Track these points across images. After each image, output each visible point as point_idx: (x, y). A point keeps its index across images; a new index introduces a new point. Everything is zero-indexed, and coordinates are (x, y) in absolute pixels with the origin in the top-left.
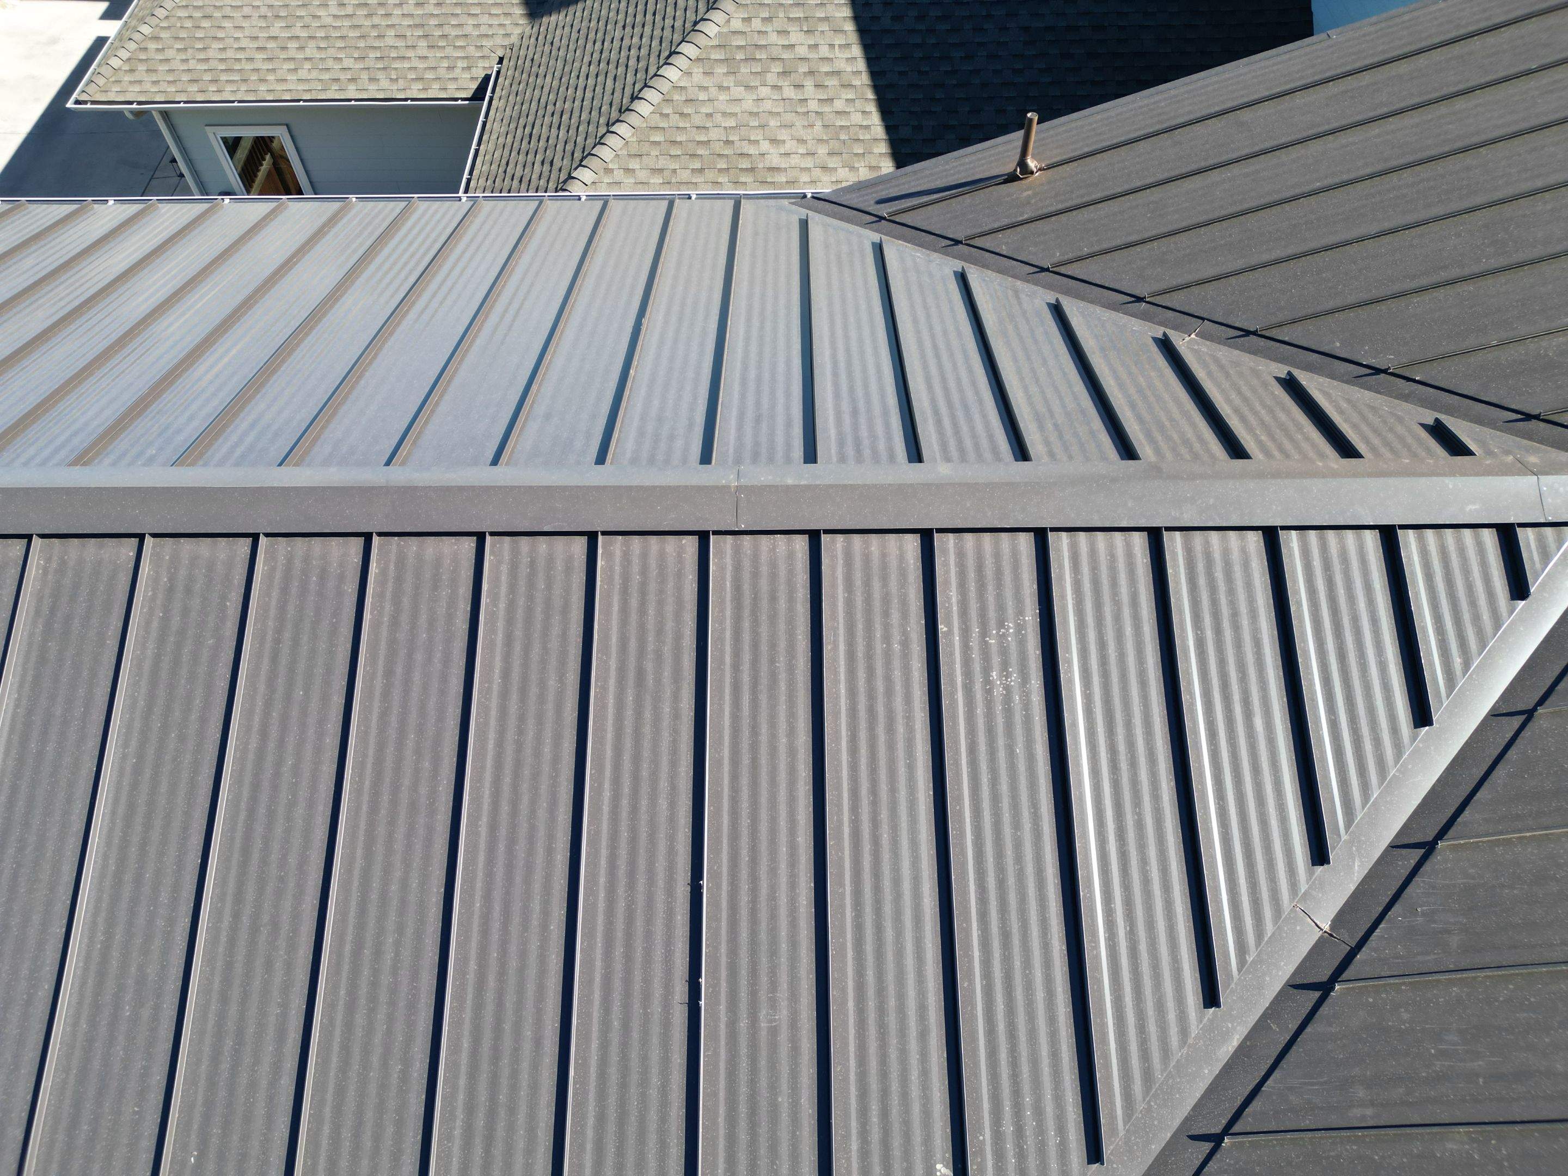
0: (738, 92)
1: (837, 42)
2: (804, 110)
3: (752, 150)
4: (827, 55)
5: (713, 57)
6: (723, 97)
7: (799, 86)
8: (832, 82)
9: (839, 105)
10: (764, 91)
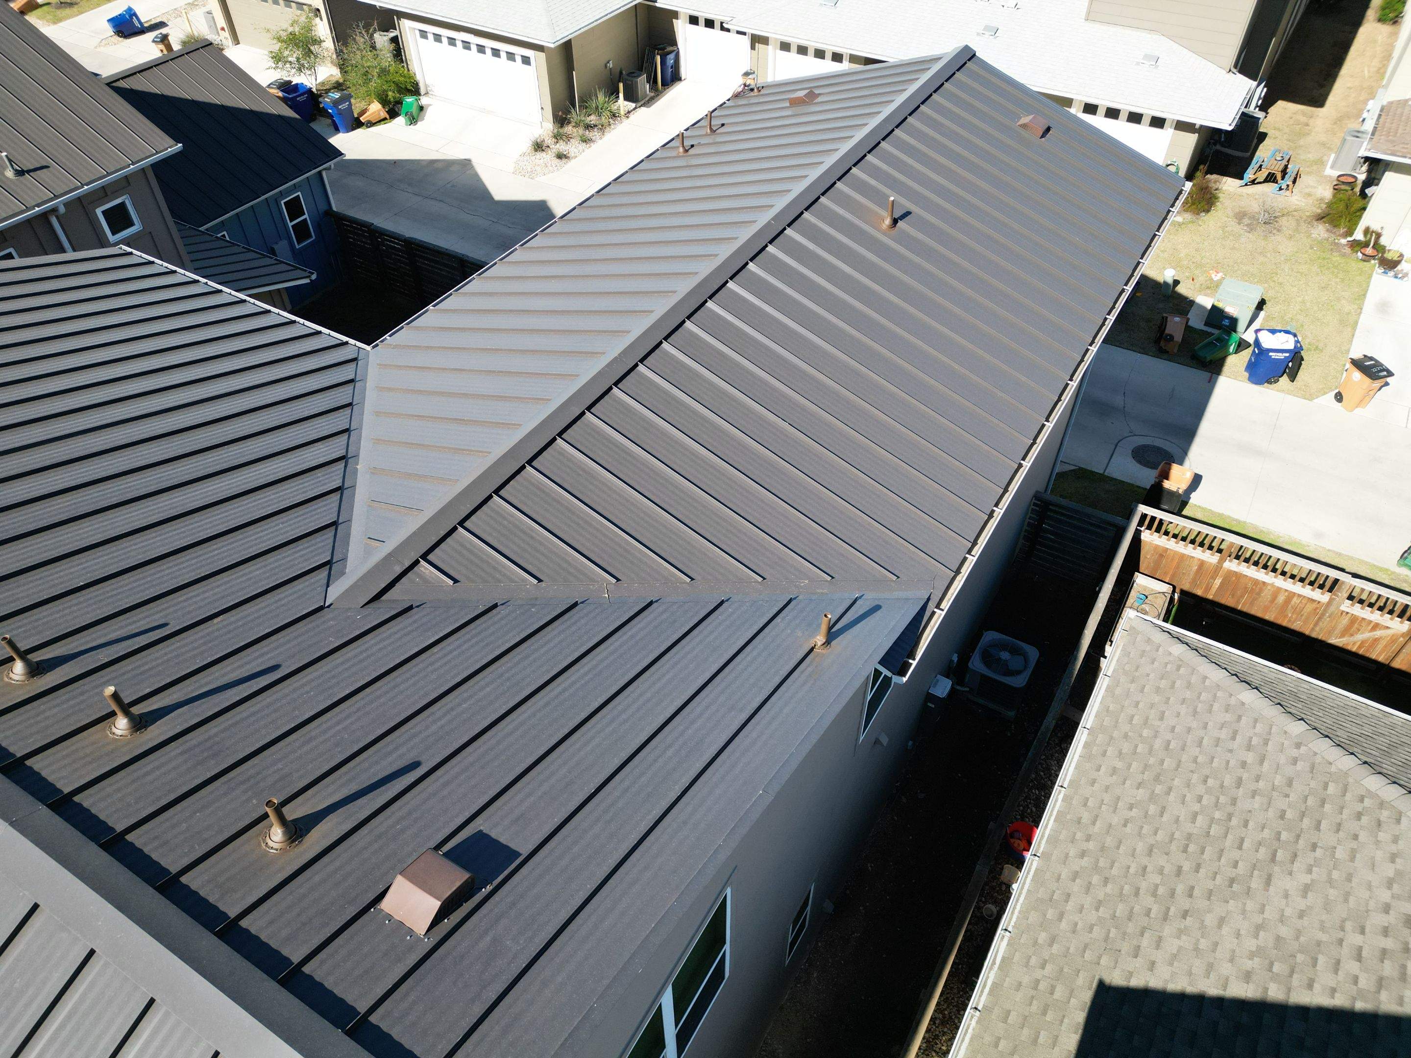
0: (1386, 870)
2: (1348, 928)
3: (1299, 866)
6: (1380, 855)
7: (1386, 931)
8: (1389, 969)
10: (1383, 895)
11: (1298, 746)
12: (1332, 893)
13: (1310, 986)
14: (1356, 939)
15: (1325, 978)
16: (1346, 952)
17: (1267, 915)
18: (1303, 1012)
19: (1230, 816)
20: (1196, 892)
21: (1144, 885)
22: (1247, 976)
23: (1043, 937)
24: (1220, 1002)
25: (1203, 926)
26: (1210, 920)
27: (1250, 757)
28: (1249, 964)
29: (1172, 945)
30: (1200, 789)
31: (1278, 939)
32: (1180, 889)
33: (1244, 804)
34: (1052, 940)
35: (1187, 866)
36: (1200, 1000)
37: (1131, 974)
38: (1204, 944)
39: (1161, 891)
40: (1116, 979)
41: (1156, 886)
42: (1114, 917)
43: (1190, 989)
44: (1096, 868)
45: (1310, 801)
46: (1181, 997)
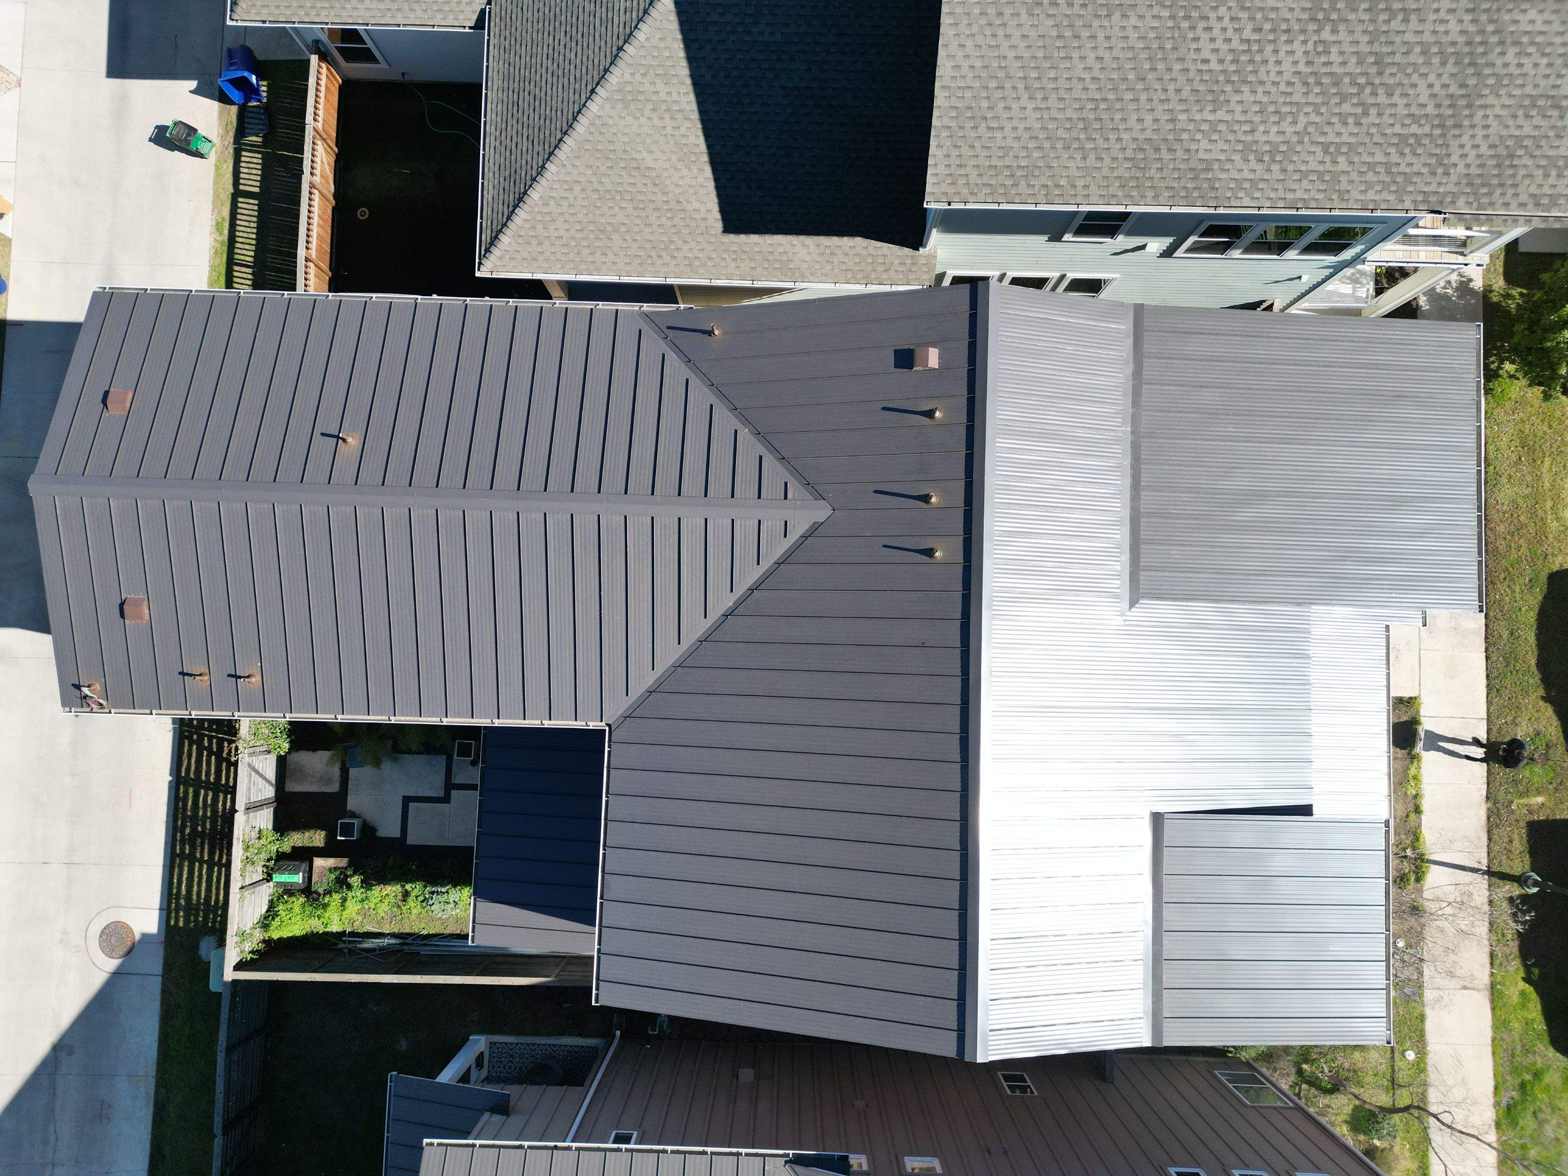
0: (630, 119)
1: (682, 91)
2: (665, 133)
3: (638, 156)
4: (676, 99)
5: (616, 97)
6: (622, 123)
7: (662, 118)
8: (679, 116)
9: (683, 130)
10: (643, 120)
11: (564, 166)
12: (648, 140)
13: (697, 145)
14: (669, 130)
15: (692, 139)
16: (676, 133)
17: (668, 166)
18: (709, 147)
19: (617, 191)
20: (665, 199)
21: (669, 223)
22: (701, 170)
23: (710, 263)
24: (716, 179)
25: (683, 193)
26: (678, 191)
27: (577, 188)
28: (695, 171)
29: (696, 205)
30: (605, 209)
31: (679, 160)
32: (666, 207)
33: (609, 187)
34: (710, 258)
35: (652, 206)
36: (717, 188)
37: (715, 219)
38: (691, 191)
39: (669, 215)
40: (719, 225)
41: (668, 218)
42: (690, 233)
43: (715, 193)
44: (666, 249)
45: (598, 155)
46: (719, 196)
